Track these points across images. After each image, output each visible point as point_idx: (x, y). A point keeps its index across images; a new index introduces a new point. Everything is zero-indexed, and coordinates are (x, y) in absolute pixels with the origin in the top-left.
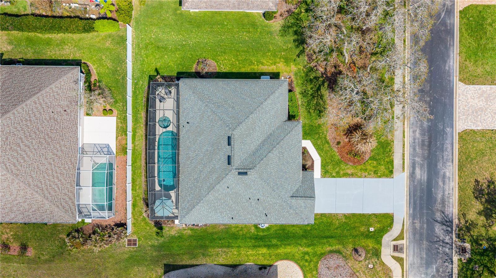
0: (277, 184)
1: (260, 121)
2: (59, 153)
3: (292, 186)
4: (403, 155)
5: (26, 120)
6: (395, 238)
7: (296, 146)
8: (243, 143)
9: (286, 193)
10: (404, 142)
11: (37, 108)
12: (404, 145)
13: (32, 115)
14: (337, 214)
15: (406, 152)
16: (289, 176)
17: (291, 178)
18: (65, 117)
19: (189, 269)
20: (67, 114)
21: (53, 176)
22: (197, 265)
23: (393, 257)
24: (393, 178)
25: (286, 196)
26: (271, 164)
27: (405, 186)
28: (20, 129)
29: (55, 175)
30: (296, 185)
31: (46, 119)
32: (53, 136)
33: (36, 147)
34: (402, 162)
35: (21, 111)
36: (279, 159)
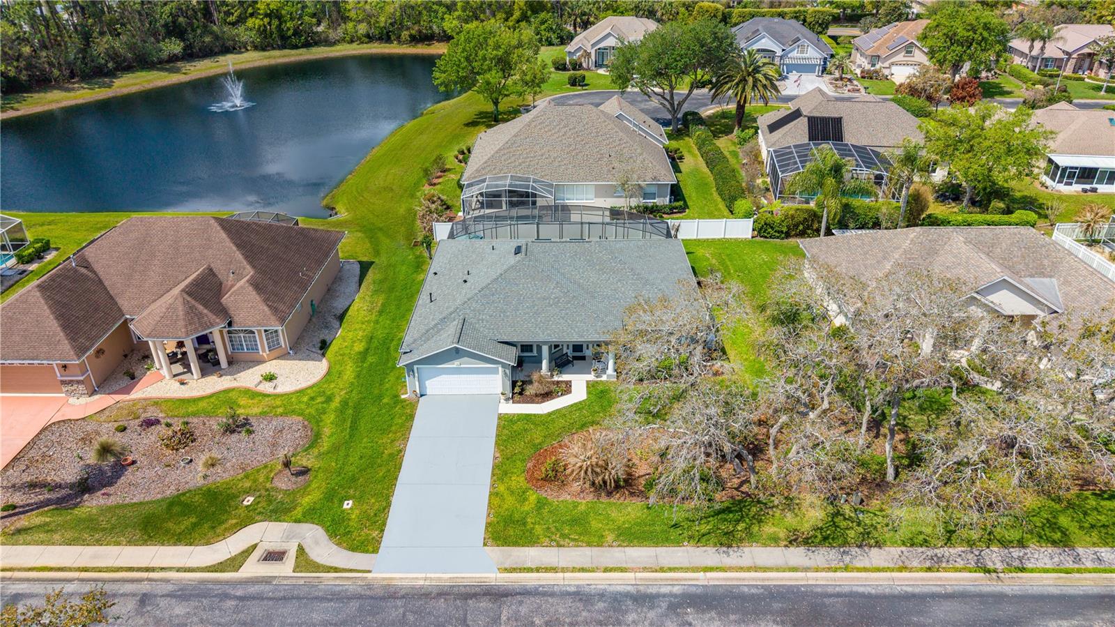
0: (493, 295)
1: (619, 281)
2: (556, 164)
3: (487, 322)
4: (554, 570)
5: (597, 132)
6: (307, 550)
7: (572, 328)
8: (576, 255)
9: (474, 311)
10: (592, 571)
11: (614, 141)
12: (583, 570)
13: (604, 137)
14: (406, 439)
15: (560, 575)
16: (508, 317)
17: (503, 320)
18: (605, 169)
19: (357, 279)
20: (609, 171)
21: (526, 158)
22: (360, 285)
23: (255, 546)
24: (485, 545)
25: (468, 311)
26: (535, 285)
27: (455, 575)
28: (586, 127)
29: (528, 160)
30: (489, 329)
31: (600, 150)
32: (579, 157)
33: (564, 141)
34: (529, 565)
35: (609, 127)
36: (544, 299)
